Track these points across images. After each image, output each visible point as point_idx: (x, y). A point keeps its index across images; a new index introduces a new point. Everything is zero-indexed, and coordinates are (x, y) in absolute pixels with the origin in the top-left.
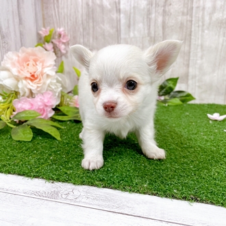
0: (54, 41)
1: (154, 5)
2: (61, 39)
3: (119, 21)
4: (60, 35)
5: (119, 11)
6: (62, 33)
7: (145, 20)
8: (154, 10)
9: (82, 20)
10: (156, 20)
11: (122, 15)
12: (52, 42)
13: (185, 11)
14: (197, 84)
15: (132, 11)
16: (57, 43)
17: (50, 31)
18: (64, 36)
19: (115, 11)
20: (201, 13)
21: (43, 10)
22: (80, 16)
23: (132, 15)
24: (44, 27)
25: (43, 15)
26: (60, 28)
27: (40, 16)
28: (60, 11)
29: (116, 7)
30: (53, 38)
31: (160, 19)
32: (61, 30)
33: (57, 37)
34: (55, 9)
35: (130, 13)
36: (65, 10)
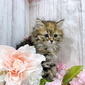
5: (81, 11)
36: (43, 14)
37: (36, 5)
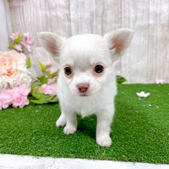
0: (22, 43)
1: (95, 16)
2: (27, 41)
3: (70, 27)
4: (26, 38)
5: (70, 20)
6: (28, 37)
7: (89, 27)
8: (95, 20)
9: (43, 27)
10: (97, 27)
11: (72, 23)
12: (21, 44)
13: (117, 20)
14: (128, 70)
15: (79, 20)
16: (25, 44)
17: (18, 36)
18: (29, 39)
19: (67, 21)
20: (127, 22)
21: (12, 20)
22: (41, 24)
23: (79, 23)
24: (14, 32)
25: (12, 23)
26: (26, 33)
27: (10, 24)
28: (25, 20)
29: (68, 18)
30: (21, 41)
31: (100, 26)
32: (27, 34)
33: (24, 40)
34: (21, 19)
35: (78, 22)
36: (30, 20)
37: (19, 7)
